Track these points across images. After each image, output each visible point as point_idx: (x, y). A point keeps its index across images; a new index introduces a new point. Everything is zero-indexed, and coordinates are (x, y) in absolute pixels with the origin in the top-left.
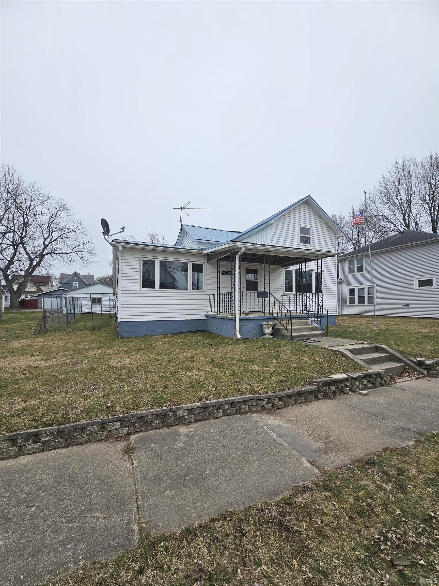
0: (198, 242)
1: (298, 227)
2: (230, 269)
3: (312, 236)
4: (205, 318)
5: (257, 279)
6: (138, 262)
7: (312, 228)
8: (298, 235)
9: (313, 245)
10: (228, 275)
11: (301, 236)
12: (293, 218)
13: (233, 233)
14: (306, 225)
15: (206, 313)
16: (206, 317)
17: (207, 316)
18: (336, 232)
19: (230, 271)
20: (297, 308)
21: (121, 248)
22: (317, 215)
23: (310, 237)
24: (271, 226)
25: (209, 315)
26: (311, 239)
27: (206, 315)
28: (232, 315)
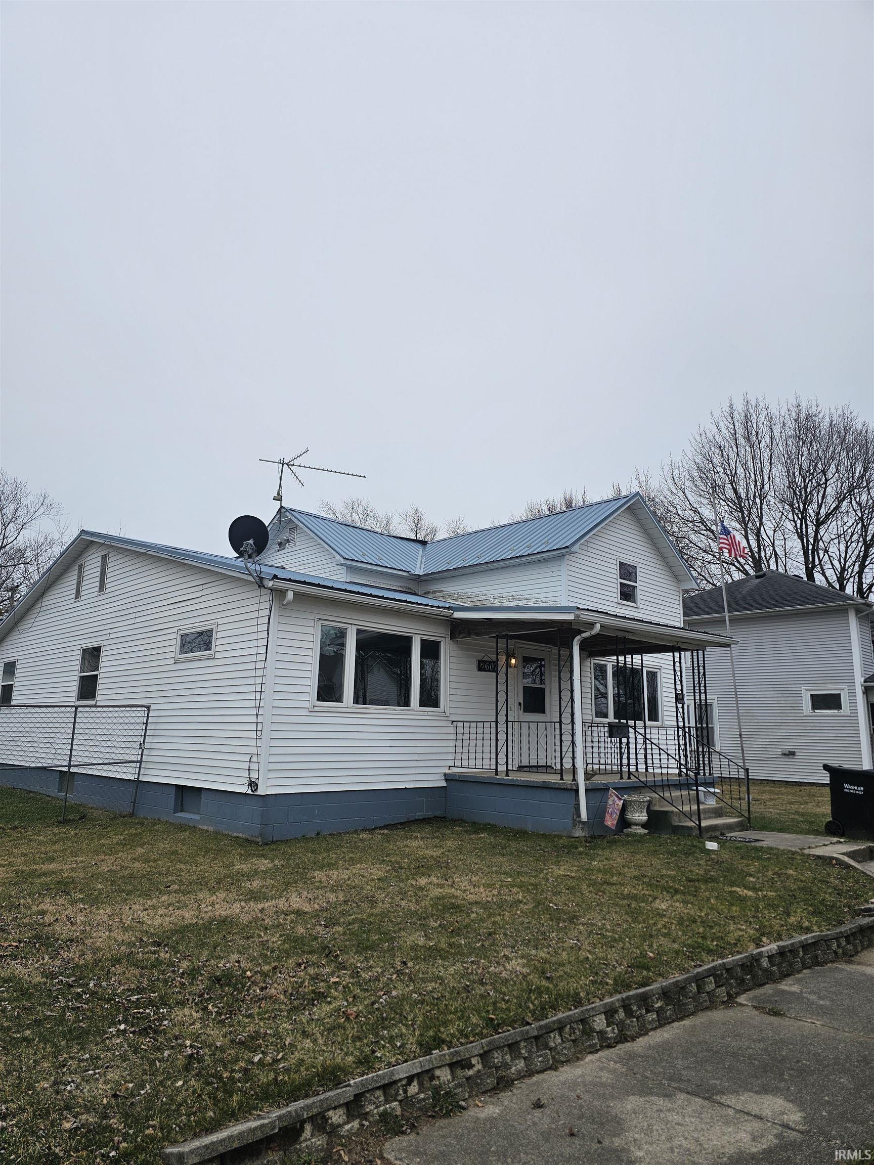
0: (348, 567)
1: (614, 562)
2: (494, 657)
3: (642, 585)
4: (444, 784)
5: (542, 682)
6: (311, 630)
7: (640, 565)
8: (615, 581)
9: (641, 606)
10: (489, 671)
11: (621, 583)
12: (607, 541)
14: (629, 560)
15: (447, 771)
16: (446, 780)
17: (448, 778)
18: (680, 578)
19: (494, 662)
21: (290, 595)
22: (647, 536)
23: (635, 587)
24: (567, 557)
25: (453, 774)
26: (639, 593)
27: (445, 774)
28: (562, 779)
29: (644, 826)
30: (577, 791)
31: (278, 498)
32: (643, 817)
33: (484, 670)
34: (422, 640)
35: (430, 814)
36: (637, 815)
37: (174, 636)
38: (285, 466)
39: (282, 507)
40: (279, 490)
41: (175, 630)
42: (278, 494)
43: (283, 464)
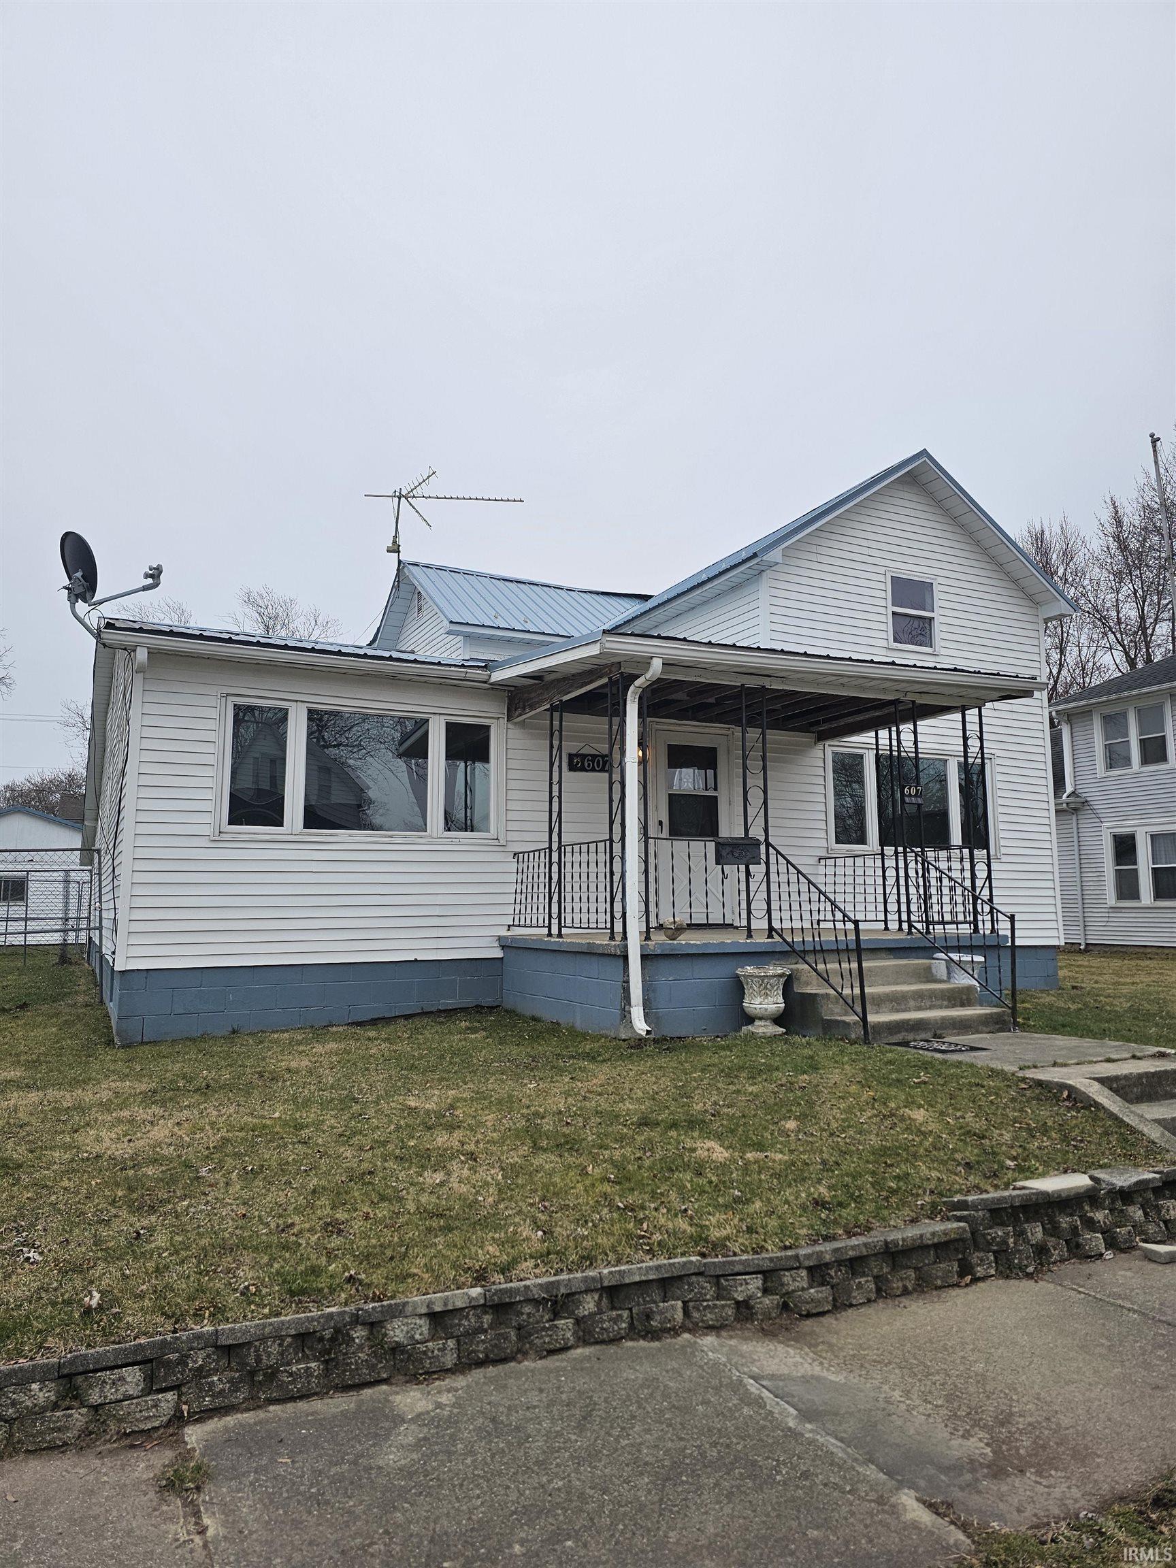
0: (468, 636)
1: (882, 578)
2: (604, 749)
3: (943, 615)
4: (498, 953)
5: (716, 789)
6: (213, 713)
7: (940, 580)
8: (882, 610)
9: (943, 651)
10: (593, 770)
11: (894, 614)
12: (865, 543)
13: (613, 601)
14: (914, 571)
15: (503, 932)
16: (503, 947)
17: (504, 944)
18: (1038, 598)
19: (603, 756)
20: (886, 911)
21: (142, 655)
22: (958, 530)
23: (931, 619)
24: (768, 574)
25: (513, 939)
26: (937, 627)
27: (500, 938)
30: (625, 958)
31: (395, 549)
32: (774, 1003)
33: (583, 769)
34: (448, 724)
35: (469, 1002)
38: (403, 499)
39: (400, 563)
40: (395, 537)
42: (394, 542)
43: (399, 498)
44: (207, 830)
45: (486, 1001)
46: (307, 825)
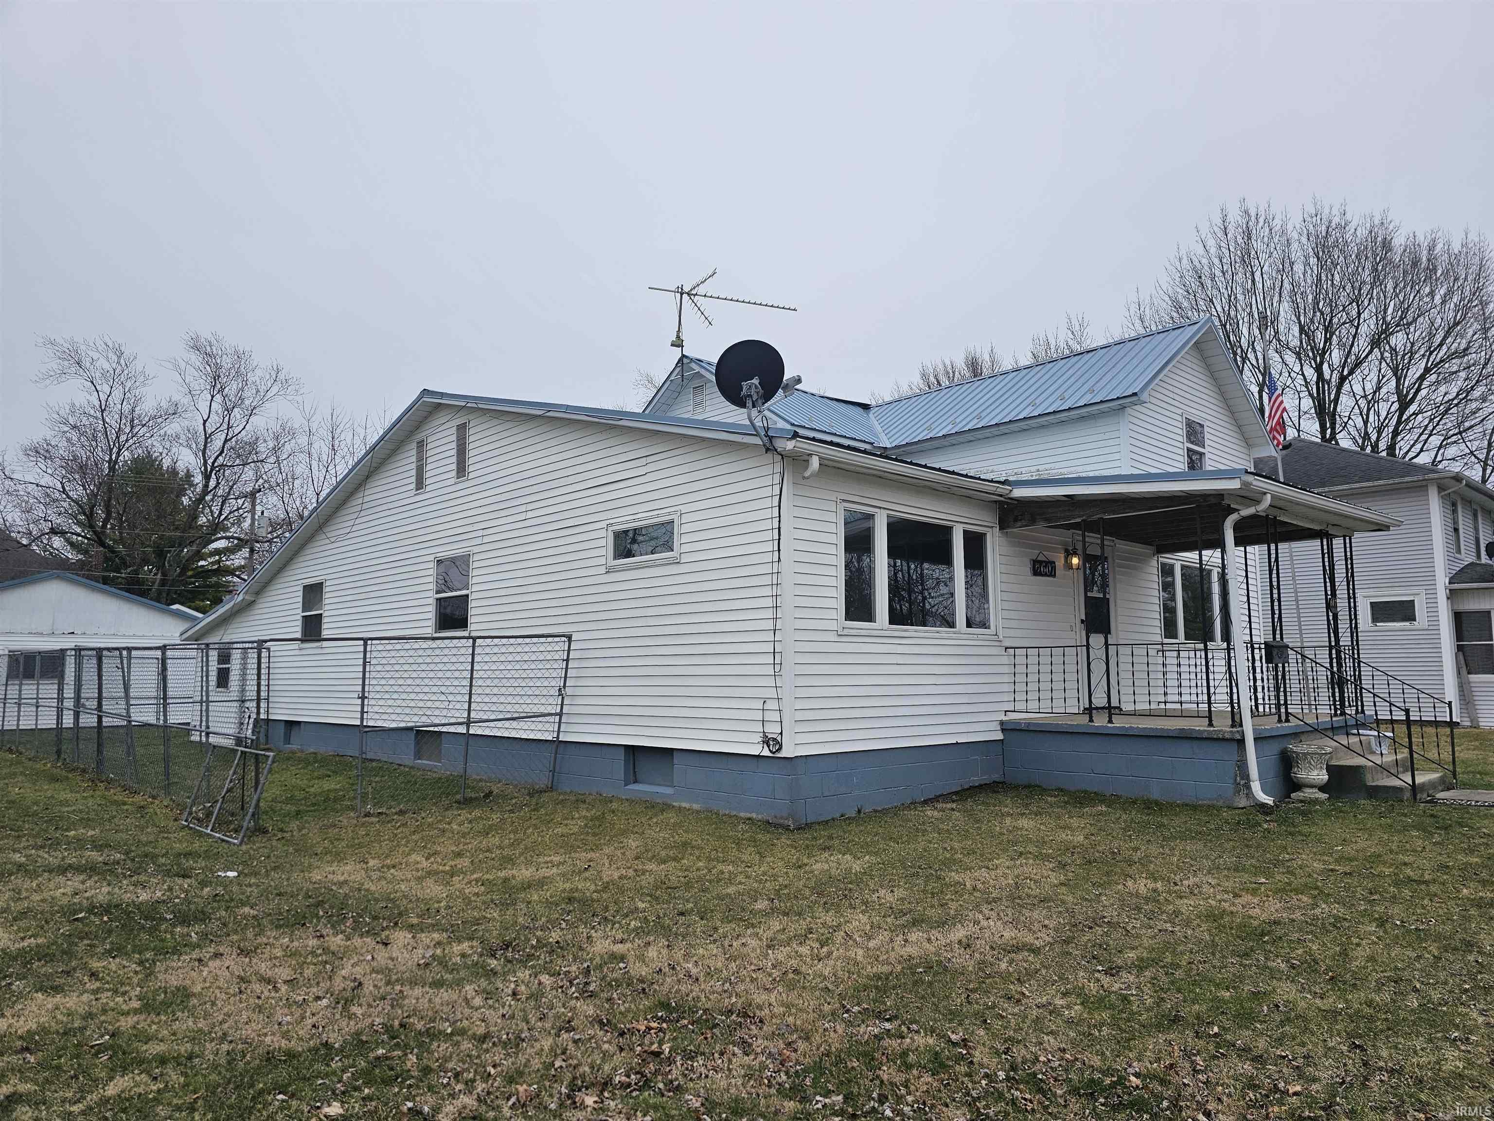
1: (1180, 418)
2: (1053, 556)
3: (1208, 447)
4: (999, 736)
5: (1107, 593)
6: (832, 517)
7: (1207, 423)
8: (1181, 445)
10: (1046, 575)
11: (1189, 450)
12: (1171, 388)
14: (1197, 416)
15: (1004, 718)
16: (1003, 730)
17: (1005, 727)
19: (1053, 563)
23: (1202, 455)
24: (1129, 410)
25: (1018, 722)
26: (1206, 461)
27: (1002, 723)
28: (1211, 724)
29: (1322, 788)
30: (1241, 742)
31: (678, 343)
32: (1323, 776)
33: (1040, 574)
34: (965, 532)
35: (985, 779)
36: (1315, 773)
37: (603, 533)
38: (685, 296)
39: (683, 356)
40: (679, 331)
41: (603, 524)
42: (678, 337)
43: (682, 294)
44: (833, 626)
45: (996, 777)
46: (891, 622)
